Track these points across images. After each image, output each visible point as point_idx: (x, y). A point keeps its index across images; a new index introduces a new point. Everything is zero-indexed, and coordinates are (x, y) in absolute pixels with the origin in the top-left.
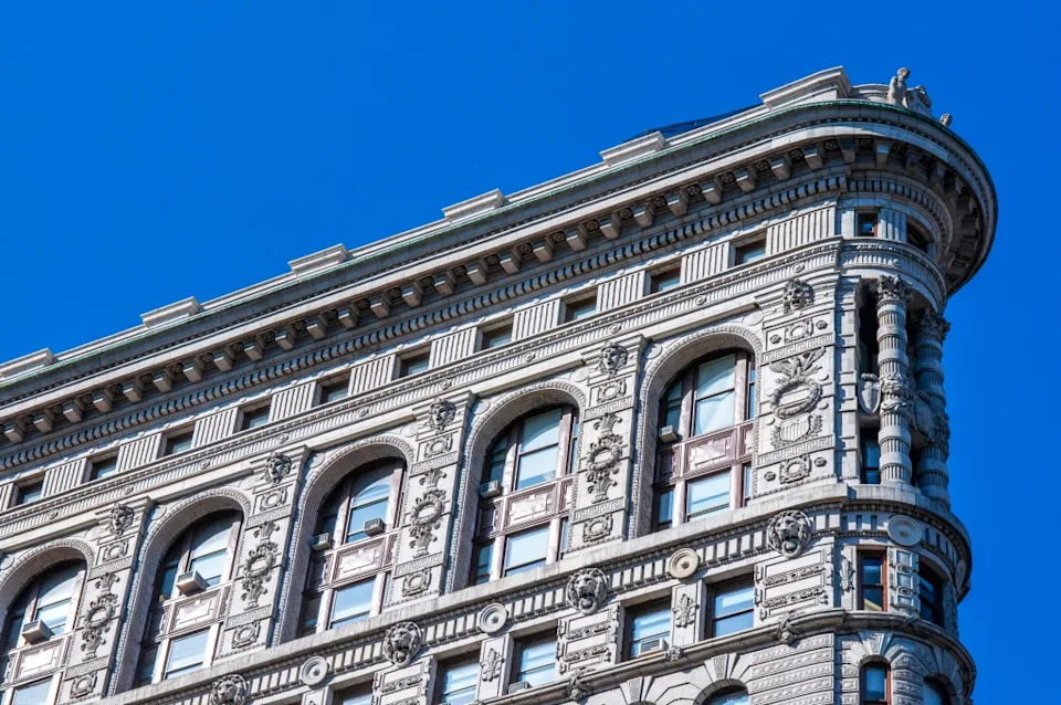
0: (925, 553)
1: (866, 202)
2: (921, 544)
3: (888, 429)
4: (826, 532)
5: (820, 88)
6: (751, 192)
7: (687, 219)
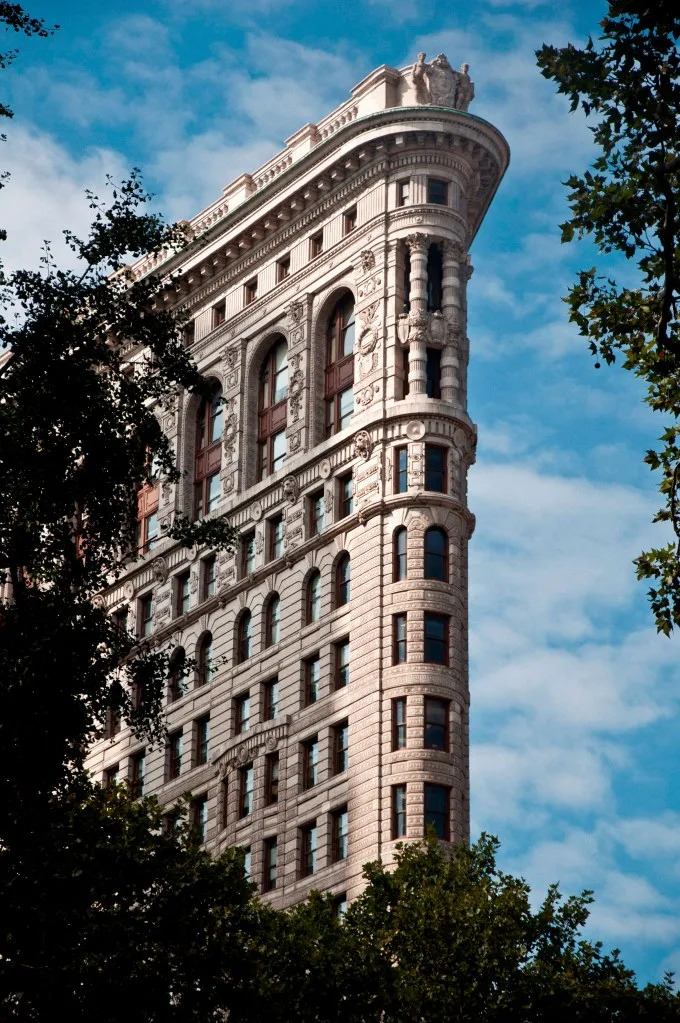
0: (430, 439)
1: (401, 175)
2: (426, 434)
3: (415, 354)
4: (378, 443)
5: (376, 82)
6: (343, 181)
7: (319, 202)
